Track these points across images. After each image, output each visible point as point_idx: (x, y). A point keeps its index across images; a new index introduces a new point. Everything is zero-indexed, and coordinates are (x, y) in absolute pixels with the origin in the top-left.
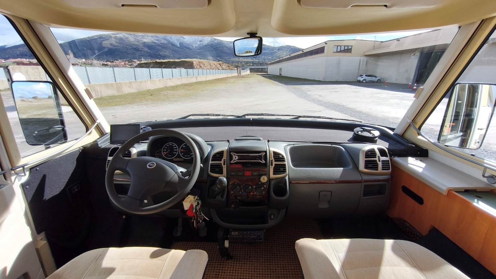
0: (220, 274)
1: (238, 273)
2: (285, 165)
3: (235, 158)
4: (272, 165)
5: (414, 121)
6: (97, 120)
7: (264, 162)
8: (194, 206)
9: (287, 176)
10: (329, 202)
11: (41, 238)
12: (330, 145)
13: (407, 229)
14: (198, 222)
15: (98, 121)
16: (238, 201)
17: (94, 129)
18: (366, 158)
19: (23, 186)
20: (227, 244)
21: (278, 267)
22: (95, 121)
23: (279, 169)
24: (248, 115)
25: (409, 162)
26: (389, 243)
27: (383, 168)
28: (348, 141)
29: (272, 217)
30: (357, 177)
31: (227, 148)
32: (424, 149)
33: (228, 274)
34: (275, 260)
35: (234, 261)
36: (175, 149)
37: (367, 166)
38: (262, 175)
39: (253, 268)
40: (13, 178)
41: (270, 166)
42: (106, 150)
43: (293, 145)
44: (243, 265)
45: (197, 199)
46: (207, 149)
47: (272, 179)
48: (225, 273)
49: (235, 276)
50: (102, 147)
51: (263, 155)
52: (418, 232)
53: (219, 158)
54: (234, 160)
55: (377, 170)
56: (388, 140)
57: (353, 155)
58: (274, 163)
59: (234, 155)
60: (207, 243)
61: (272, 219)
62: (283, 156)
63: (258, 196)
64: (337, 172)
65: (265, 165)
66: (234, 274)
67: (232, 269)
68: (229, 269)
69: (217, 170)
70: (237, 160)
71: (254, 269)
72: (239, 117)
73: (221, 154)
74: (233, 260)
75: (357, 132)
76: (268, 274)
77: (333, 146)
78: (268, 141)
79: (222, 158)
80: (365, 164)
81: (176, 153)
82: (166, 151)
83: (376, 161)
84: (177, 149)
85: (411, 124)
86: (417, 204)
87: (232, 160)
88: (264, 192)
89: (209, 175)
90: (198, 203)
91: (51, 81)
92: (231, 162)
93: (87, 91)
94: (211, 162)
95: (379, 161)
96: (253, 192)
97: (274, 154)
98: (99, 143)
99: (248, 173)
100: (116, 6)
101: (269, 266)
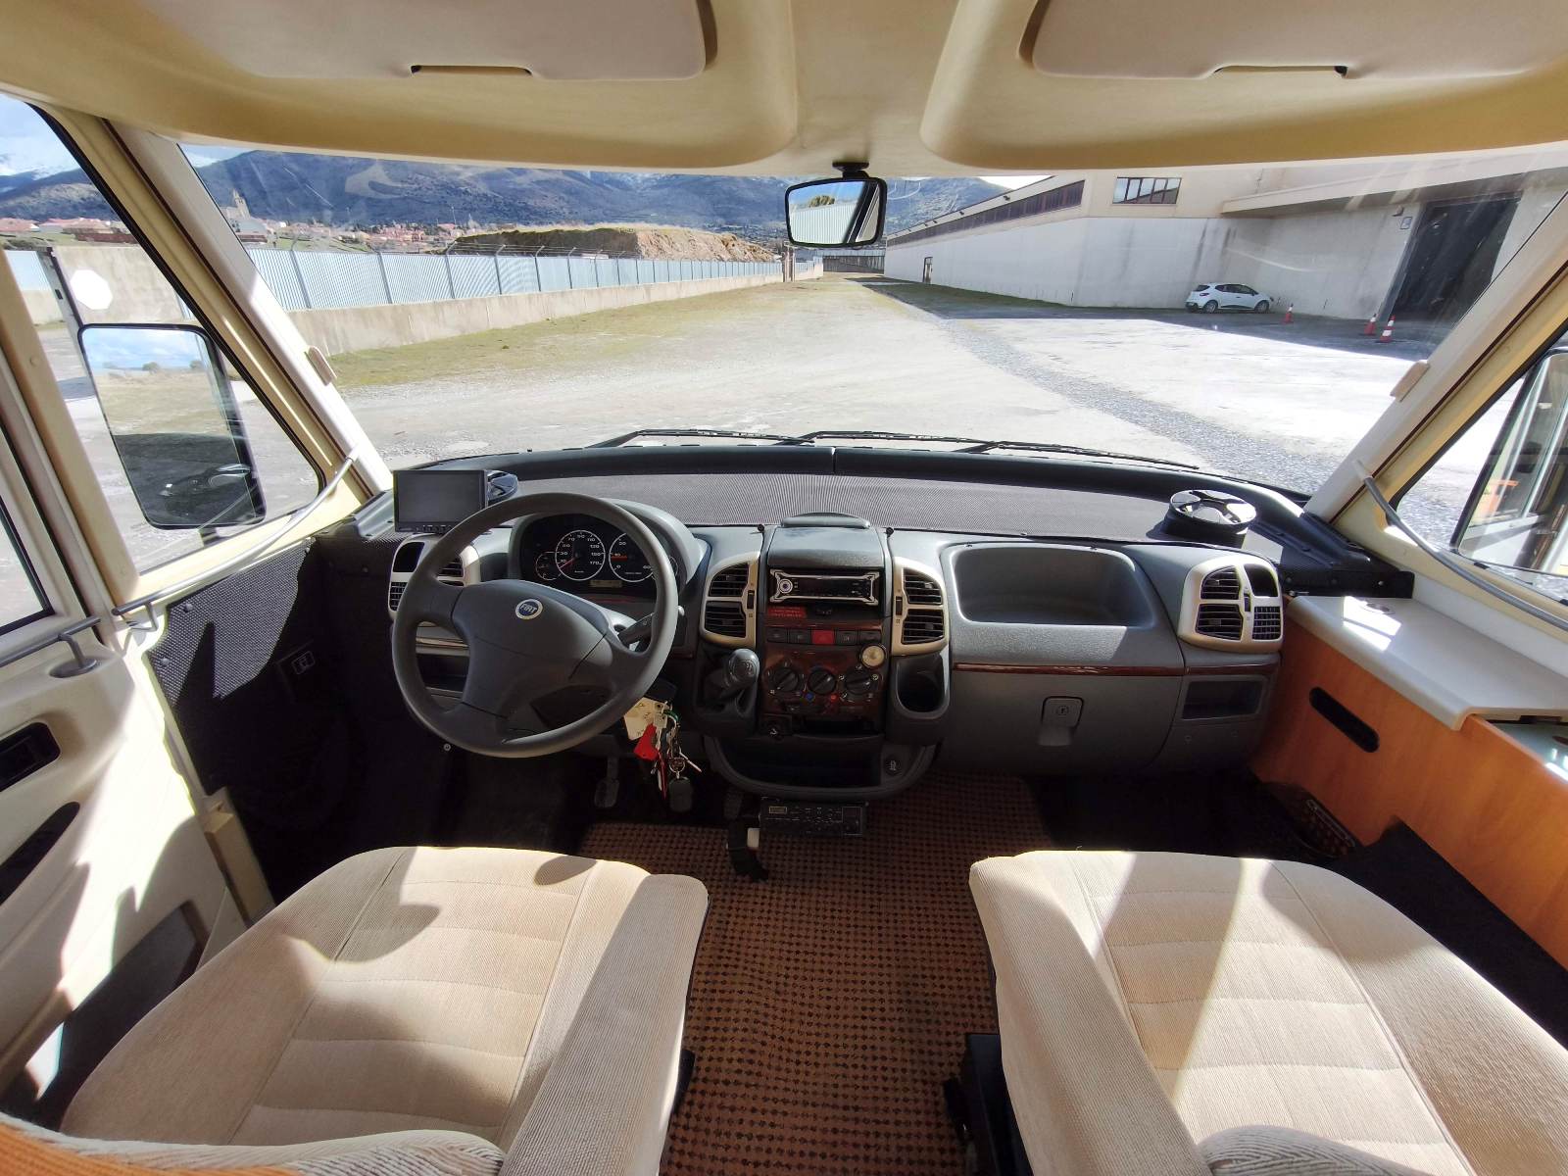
0: (732, 920)
1: (785, 920)
2: (940, 613)
3: (785, 586)
4: (899, 613)
5: (1380, 474)
6: (350, 450)
7: (873, 601)
8: (659, 731)
9: (946, 650)
10: (1073, 730)
11: (217, 805)
12: (1088, 549)
13: (1313, 819)
14: (669, 777)
15: (353, 456)
16: (790, 717)
17: (342, 481)
18: (1203, 597)
19: (153, 658)
20: (753, 838)
21: (903, 908)
22: (345, 456)
23: (923, 626)
24: (820, 435)
25: (1346, 615)
26: (1255, 868)
27: (1258, 630)
28: (1150, 534)
29: (893, 767)
30: (1170, 658)
31: (759, 553)
32: (1402, 570)
33: (756, 921)
34: (894, 887)
35: (773, 885)
36: (596, 550)
37: (1207, 623)
38: (865, 644)
39: (829, 907)
40: (121, 635)
41: (895, 617)
42: (384, 548)
43: (969, 544)
44: (799, 898)
45: (666, 712)
46: (695, 552)
47: (899, 656)
48: (745, 917)
49: (775, 927)
50: (371, 538)
51: (872, 580)
52: (1346, 830)
53: (732, 585)
54: (781, 595)
55: (1238, 637)
56: (1282, 535)
57: (1163, 585)
58: (907, 607)
59: (782, 577)
60: (693, 829)
61: (892, 774)
62: (935, 585)
63: (850, 704)
64: (1105, 638)
65: (878, 612)
66: (772, 923)
67: (766, 908)
68: (758, 907)
69: (727, 623)
70: (790, 594)
71: (833, 910)
72: (790, 441)
73: (739, 572)
74: (770, 881)
75: (1180, 508)
76: (872, 928)
77: (1098, 554)
78: (889, 532)
79: (744, 586)
80: (1201, 616)
81: (597, 563)
82: (568, 558)
83: (1236, 608)
84: (600, 550)
85: (1368, 484)
86: (1355, 749)
87: (775, 593)
88: (871, 695)
89: (700, 637)
90: (670, 724)
91: (200, 326)
92: (772, 599)
93: (313, 358)
94: (707, 598)
95: (1248, 609)
96: (838, 695)
97: (907, 578)
98: (360, 525)
99: (823, 637)
100: (397, 72)
101: (876, 903)
